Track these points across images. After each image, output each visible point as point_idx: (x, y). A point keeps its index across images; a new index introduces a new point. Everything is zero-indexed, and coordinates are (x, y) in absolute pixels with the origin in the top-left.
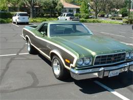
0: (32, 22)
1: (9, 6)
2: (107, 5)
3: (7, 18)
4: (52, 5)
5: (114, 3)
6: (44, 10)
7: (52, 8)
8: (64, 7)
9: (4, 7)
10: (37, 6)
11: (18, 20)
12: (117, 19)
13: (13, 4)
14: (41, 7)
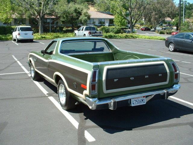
0: (40, 39)
1: (14, 16)
2: (154, 13)
3: (6, 34)
4: (75, 14)
5: (164, 11)
6: (63, 22)
7: (75, 19)
8: (91, 17)
9: (7, 19)
10: (53, 17)
11: (18, 37)
12: (167, 33)
13: (19, 14)
14: (58, 18)
